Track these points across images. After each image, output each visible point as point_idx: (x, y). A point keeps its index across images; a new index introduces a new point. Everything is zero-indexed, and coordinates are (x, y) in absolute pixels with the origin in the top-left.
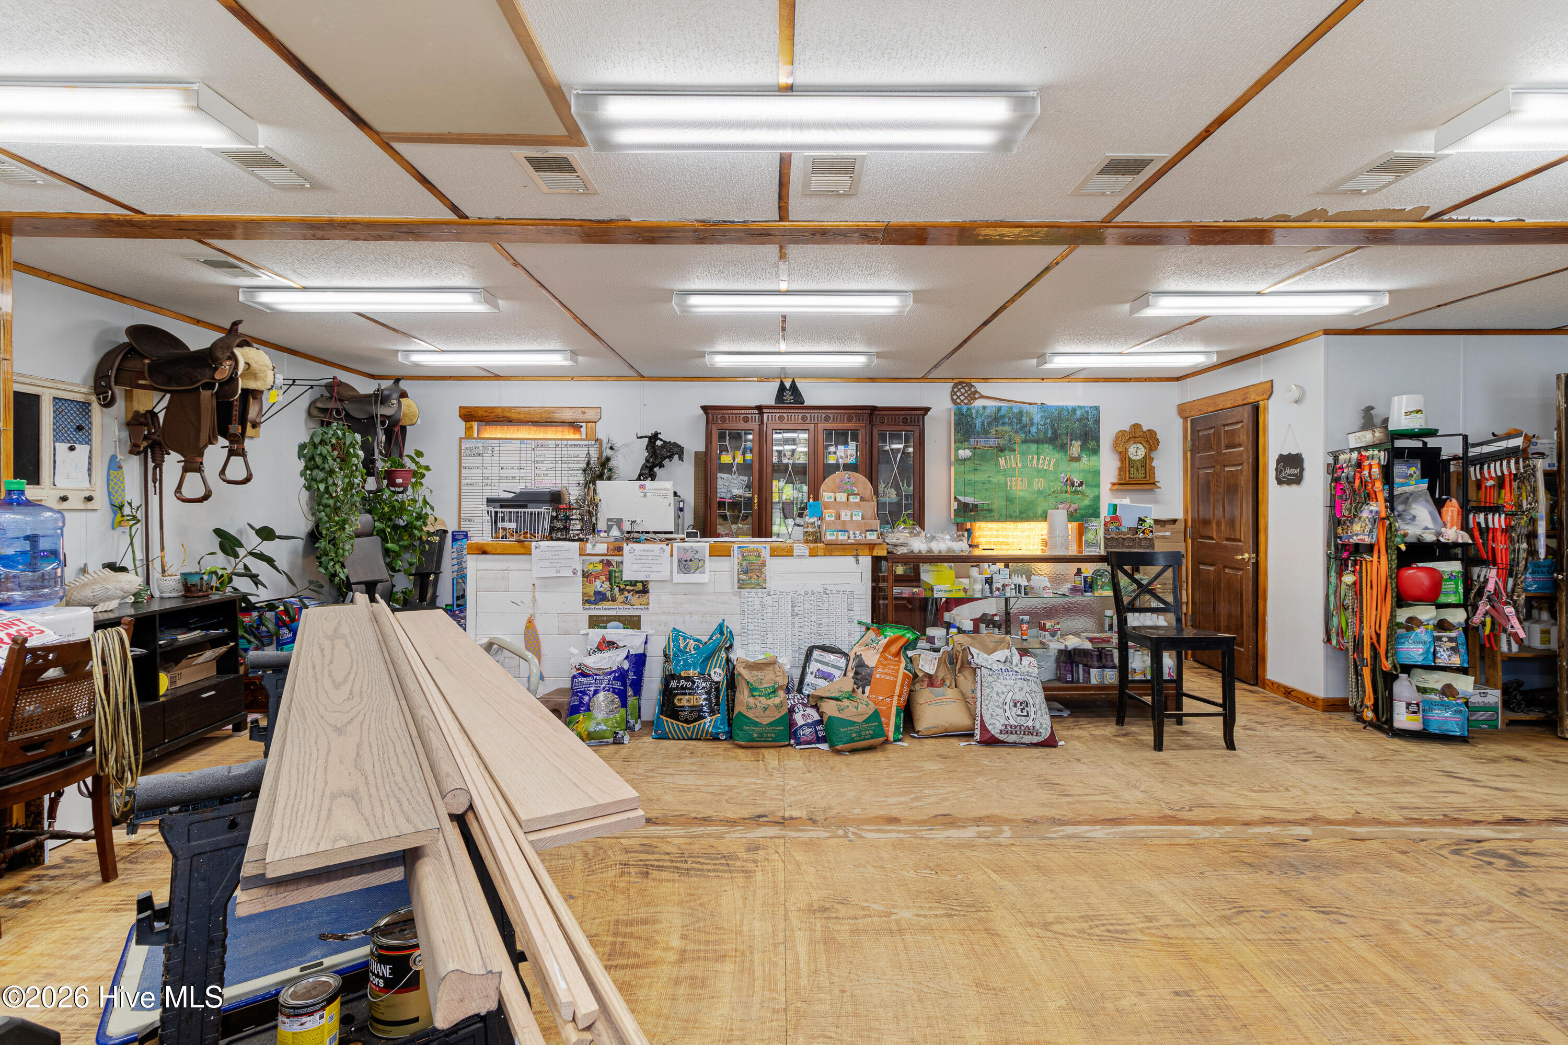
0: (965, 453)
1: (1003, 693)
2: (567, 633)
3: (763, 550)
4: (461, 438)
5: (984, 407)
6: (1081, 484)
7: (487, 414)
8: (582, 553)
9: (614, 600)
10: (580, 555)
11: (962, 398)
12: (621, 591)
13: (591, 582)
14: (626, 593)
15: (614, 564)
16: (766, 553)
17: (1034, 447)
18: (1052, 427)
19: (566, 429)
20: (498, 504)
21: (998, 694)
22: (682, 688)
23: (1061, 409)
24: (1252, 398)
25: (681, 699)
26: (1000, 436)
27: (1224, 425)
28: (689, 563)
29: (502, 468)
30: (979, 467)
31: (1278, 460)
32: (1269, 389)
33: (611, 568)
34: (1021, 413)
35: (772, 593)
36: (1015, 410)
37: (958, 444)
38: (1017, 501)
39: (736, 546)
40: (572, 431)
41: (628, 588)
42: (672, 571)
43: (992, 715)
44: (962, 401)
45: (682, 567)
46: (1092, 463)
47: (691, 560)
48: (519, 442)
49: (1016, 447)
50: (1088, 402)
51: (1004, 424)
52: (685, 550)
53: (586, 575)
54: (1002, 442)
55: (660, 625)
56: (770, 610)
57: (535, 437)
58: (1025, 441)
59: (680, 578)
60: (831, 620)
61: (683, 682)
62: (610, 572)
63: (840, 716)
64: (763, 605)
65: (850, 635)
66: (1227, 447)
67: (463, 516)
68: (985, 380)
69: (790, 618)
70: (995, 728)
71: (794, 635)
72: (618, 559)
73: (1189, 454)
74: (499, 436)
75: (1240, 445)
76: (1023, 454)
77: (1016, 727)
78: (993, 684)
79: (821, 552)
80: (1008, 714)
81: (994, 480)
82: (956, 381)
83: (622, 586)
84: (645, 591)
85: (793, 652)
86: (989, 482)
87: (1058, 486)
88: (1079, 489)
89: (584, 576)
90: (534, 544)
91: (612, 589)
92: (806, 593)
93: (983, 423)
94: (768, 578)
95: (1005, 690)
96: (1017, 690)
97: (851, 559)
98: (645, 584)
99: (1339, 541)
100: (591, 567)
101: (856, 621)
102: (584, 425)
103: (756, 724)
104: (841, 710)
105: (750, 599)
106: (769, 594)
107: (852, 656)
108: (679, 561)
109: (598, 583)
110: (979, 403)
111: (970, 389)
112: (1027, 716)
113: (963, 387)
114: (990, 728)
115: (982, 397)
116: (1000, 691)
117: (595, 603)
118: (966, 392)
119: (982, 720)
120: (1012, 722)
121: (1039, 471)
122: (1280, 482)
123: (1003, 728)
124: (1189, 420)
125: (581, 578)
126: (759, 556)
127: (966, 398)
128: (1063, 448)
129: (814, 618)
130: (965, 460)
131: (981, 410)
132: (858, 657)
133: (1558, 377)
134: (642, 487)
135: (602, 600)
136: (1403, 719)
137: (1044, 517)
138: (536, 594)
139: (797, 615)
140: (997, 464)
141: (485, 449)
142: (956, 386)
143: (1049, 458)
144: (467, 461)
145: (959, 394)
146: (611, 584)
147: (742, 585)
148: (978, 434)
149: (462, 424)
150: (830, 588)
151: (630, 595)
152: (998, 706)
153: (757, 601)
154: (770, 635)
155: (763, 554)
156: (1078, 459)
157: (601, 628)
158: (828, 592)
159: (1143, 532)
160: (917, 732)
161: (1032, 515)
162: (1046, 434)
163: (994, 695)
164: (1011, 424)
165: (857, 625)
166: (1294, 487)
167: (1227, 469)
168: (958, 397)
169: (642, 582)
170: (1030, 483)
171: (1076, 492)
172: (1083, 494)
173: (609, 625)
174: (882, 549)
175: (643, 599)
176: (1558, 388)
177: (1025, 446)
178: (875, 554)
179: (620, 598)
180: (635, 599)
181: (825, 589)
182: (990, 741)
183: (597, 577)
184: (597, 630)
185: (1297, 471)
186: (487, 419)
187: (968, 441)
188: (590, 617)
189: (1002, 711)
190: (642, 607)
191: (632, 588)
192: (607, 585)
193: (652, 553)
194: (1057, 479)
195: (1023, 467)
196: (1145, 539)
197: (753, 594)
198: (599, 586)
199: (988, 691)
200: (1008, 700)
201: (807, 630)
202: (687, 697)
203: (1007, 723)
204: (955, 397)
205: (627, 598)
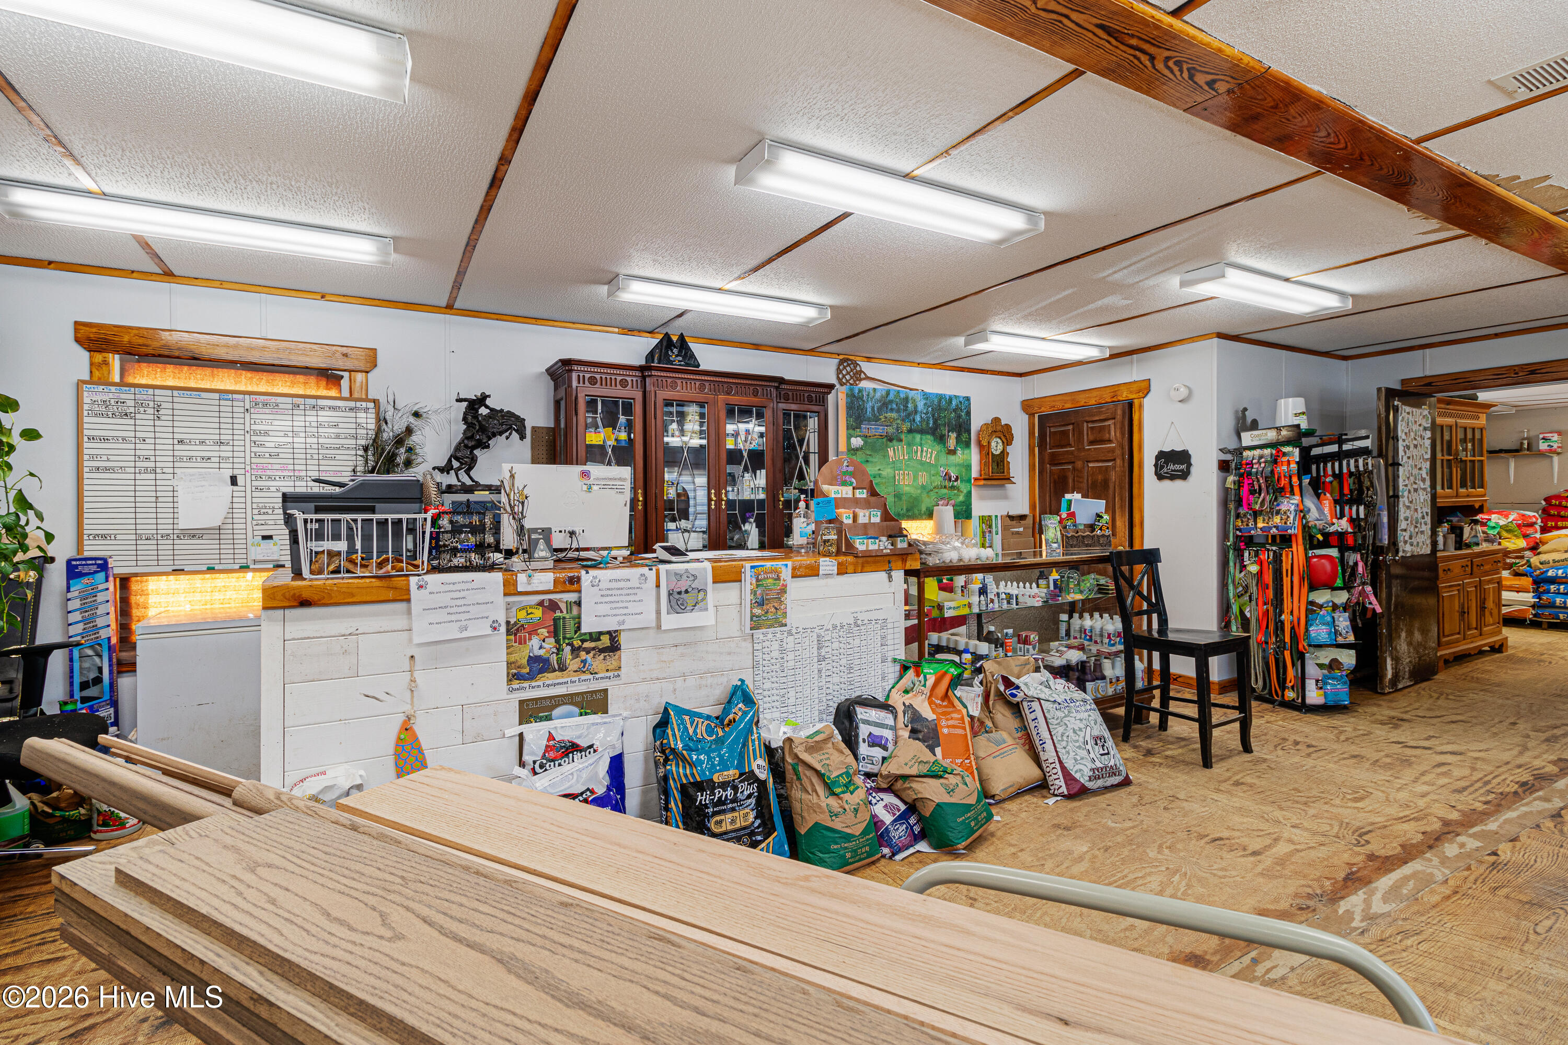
0: (857, 442)
1: (1080, 730)
2: (479, 738)
3: (784, 568)
4: (80, 383)
5: (875, 390)
6: (956, 480)
7: (141, 341)
8: (510, 589)
9: (562, 668)
10: (505, 595)
11: (848, 377)
12: (575, 651)
13: (522, 642)
14: (583, 654)
15: (563, 606)
16: (786, 574)
17: (918, 437)
18: (933, 416)
19: (312, 380)
20: (312, 506)
21: (1074, 731)
22: (721, 802)
23: (941, 397)
24: (1125, 395)
25: (721, 822)
26: (889, 424)
27: (1087, 422)
28: (684, 596)
29: (181, 442)
30: (870, 459)
31: (1157, 457)
32: (1145, 388)
33: (558, 614)
34: (906, 399)
35: (794, 631)
36: (902, 396)
37: (851, 431)
38: (904, 498)
39: (748, 565)
40: (323, 383)
41: (586, 645)
42: (658, 612)
43: (1076, 760)
44: (848, 381)
45: (674, 602)
46: (965, 456)
47: (687, 592)
48: (217, 396)
49: (903, 436)
50: (962, 393)
51: (892, 410)
52: (678, 575)
53: (514, 630)
54: (891, 430)
55: (638, 700)
56: (791, 656)
57: (250, 389)
58: (910, 431)
59: (670, 621)
60: (863, 661)
61: (719, 793)
62: (556, 620)
63: (953, 800)
64: (782, 651)
65: (883, 678)
66: (1092, 443)
67: (88, 529)
68: (869, 359)
69: (816, 665)
70: (1082, 774)
71: (821, 688)
72: (572, 597)
73: (1037, 449)
74: (170, 383)
75: (1110, 441)
76: (910, 445)
77: (1102, 769)
78: (1066, 720)
79: (851, 568)
80: (1092, 755)
81: (884, 473)
82: (841, 357)
83: (577, 643)
84: (614, 648)
85: (821, 712)
86: (880, 475)
87: (938, 481)
88: (955, 484)
89: (508, 632)
90: (413, 580)
91: (559, 650)
92: (835, 627)
93: (873, 408)
94: (788, 610)
95: (1082, 726)
96: (1092, 723)
97: (883, 575)
98: (613, 636)
99: (1238, 533)
100: (522, 615)
101: (890, 659)
102: (346, 374)
103: (848, 837)
104: (950, 792)
105: (766, 644)
106: (790, 633)
107: (900, 709)
108: (670, 594)
109: (535, 642)
110: (864, 384)
111: (855, 367)
112: (1108, 754)
113: (849, 365)
114: (1077, 776)
115: (867, 378)
116: (1076, 728)
117: (531, 677)
118: (852, 370)
119: (1063, 768)
120: (1099, 765)
121: (922, 463)
122: (1160, 477)
123: (1091, 773)
124: (1036, 416)
125: (504, 637)
126: (778, 579)
127: (852, 378)
128: (942, 439)
129: (843, 662)
130: (857, 449)
131: (871, 392)
132: (908, 708)
133: (1379, 390)
134: (585, 474)
135: (542, 671)
136: (1314, 696)
137: (930, 515)
138: (417, 674)
139: (824, 659)
140: (886, 456)
141: (138, 404)
142: (841, 362)
143: (928, 450)
144: (92, 424)
145: (844, 372)
146: (557, 641)
147: (756, 623)
148: (869, 420)
149: (83, 356)
150: (861, 616)
151: (589, 657)
152: (1079, 747)
153: (776, 646)
154: (792, 693)
155: (783, 576)
156: (953, 452)
157: (541, 719)
158: (859, 622)
159: (1101, 529)
160: (993, 797)
161: (916, 512)
162: (928, 423)
163: (1071, 733)
164: (898, 411)
165: (890, 664)
166: (1178, 483)
167: (1091, 465)
168: (844, 376)
169: (609, 633)
170: (915, 478)
171: (953, 487)
172: (958, 490)
173: (556, 712)
174: (916, 560)
175: (612, 662)
176: (1379, 398)
177: (910, 436)
178: (908, 567)
179: (573, 664)
180: (597, 663)
181: (856, 619)
182: (1078, 792)
183: (533, 632)
184: (534, 726)
185: (1184, 467)
186: (144, 350)
187: (860, 428)
188: (521, 702)
189: (1085, 752)
190: (610, 674)
191: (593, 645)
192: (550, 643)
193: (629, 584)
194: (937, 473)
195: (909, 459)
196: (1103, 536)
197: (770, 636)
198: (536, 647)
199: (1061, 729)
200: (1088, 738)
201: (836, 679)
202: (729, 816)
203: (1094, 767)
204: (841, 376)
205: (584, 662)
